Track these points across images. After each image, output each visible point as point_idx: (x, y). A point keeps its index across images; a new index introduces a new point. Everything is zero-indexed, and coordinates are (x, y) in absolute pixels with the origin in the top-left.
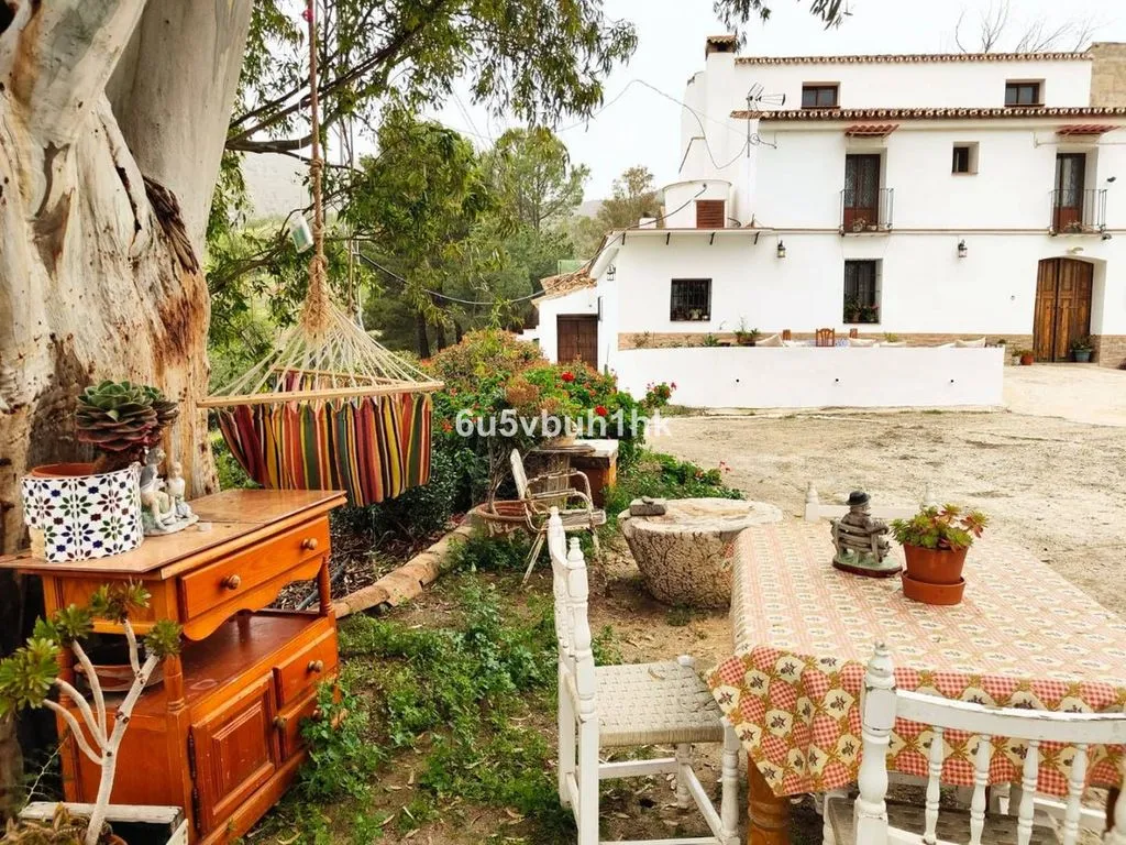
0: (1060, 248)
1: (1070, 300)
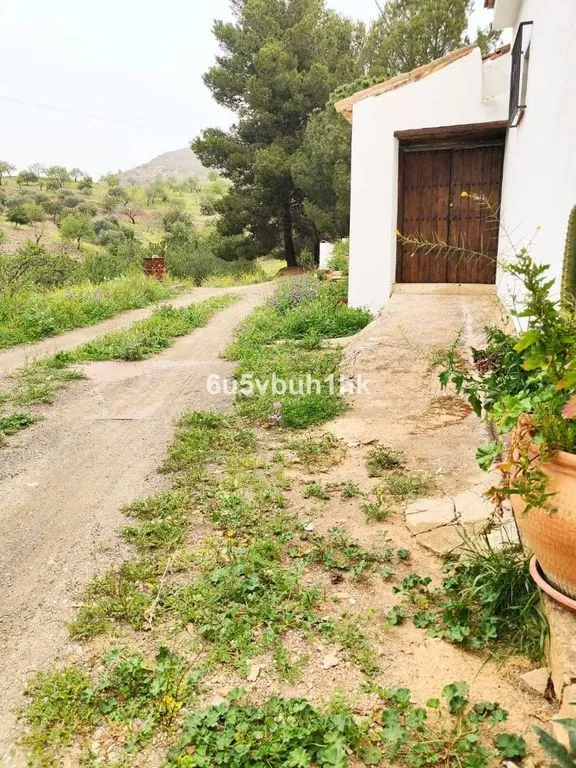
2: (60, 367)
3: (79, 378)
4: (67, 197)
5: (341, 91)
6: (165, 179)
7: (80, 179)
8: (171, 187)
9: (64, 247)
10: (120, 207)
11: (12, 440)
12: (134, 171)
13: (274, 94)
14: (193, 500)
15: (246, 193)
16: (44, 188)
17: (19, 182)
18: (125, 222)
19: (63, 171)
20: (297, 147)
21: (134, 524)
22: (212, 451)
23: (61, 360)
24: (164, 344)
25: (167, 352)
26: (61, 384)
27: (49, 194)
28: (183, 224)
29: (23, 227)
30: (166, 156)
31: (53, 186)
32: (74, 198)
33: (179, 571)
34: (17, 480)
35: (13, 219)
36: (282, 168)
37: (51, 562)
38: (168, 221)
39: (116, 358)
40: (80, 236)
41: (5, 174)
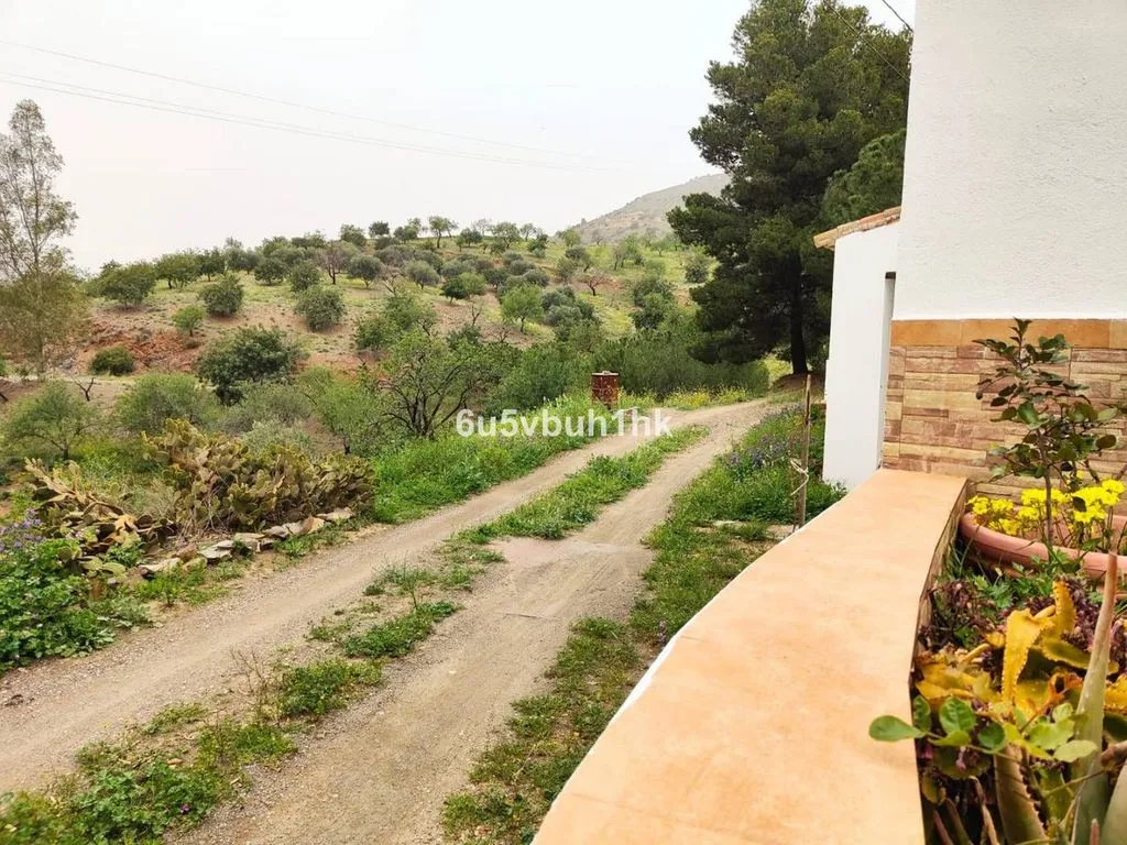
2: (483, 543)
3: (498, 560)
4: (514, 263)
5: (876, 148)
6: (641, 233)
7: (532, 237)
8: (648, 245)
9: (505, 330)
10: (579, 273)
11: (438, 628)
12: (602, 220)
13: (783, 151)
14: (565, 705)
15: (738, 276)
16: (488, 250)
17: (459, 244)
18: (582, 295)
19: (513, 227)
20: (812, 216)
21: (518, 716)
22: (594, 661)
23: (485, 534)
24: (588, 517)
25: (591, 528)
26: (481, 567)
27: (493, 259)
28: (658, 296)
29: (460, 302)
30: (645, 198)
31: (499, 248)
32: (522, 262)
33: (540, 755)
34: (442, 666)
35: (449, 292)
36: (787, 247)
37: (461, 734)
38: (639, 293)
39: (536, 534)
40: (525, 315)
41: (445, 234)
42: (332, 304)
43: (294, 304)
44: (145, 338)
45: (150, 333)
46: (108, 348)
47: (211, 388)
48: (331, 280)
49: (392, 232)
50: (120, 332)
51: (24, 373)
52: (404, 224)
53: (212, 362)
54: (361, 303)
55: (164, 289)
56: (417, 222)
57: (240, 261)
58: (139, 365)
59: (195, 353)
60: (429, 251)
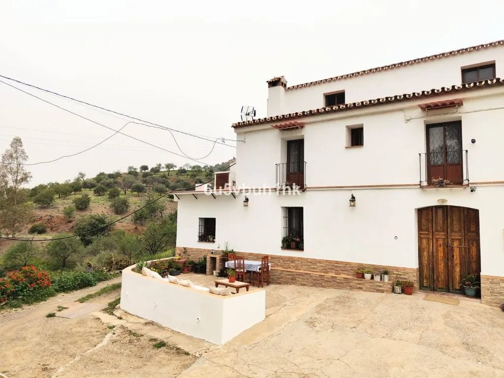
0: (433, 198)
1: (460, 240)
7: (207, 170)
16: (189, 177)
17: (177, 174)
27: (191, 180)
31: (193, 175)
41: (171, 169)
42: (125, 203)
43: (110, 203)
44: (51, 219)
45: (53, 217)
46: (36, 223)
47: (78, 238)
48: (124, 193)
49: (150, 169)
50: (41, 217)
51: (8, 234)
52: (154, 166)
53: (79, 229)
54: (136, 202)
55: (57, 198)
56: (160, 165)
57: (87, 185)
58: (48, 230)
59: (71, 225)
60: (164, 178)
